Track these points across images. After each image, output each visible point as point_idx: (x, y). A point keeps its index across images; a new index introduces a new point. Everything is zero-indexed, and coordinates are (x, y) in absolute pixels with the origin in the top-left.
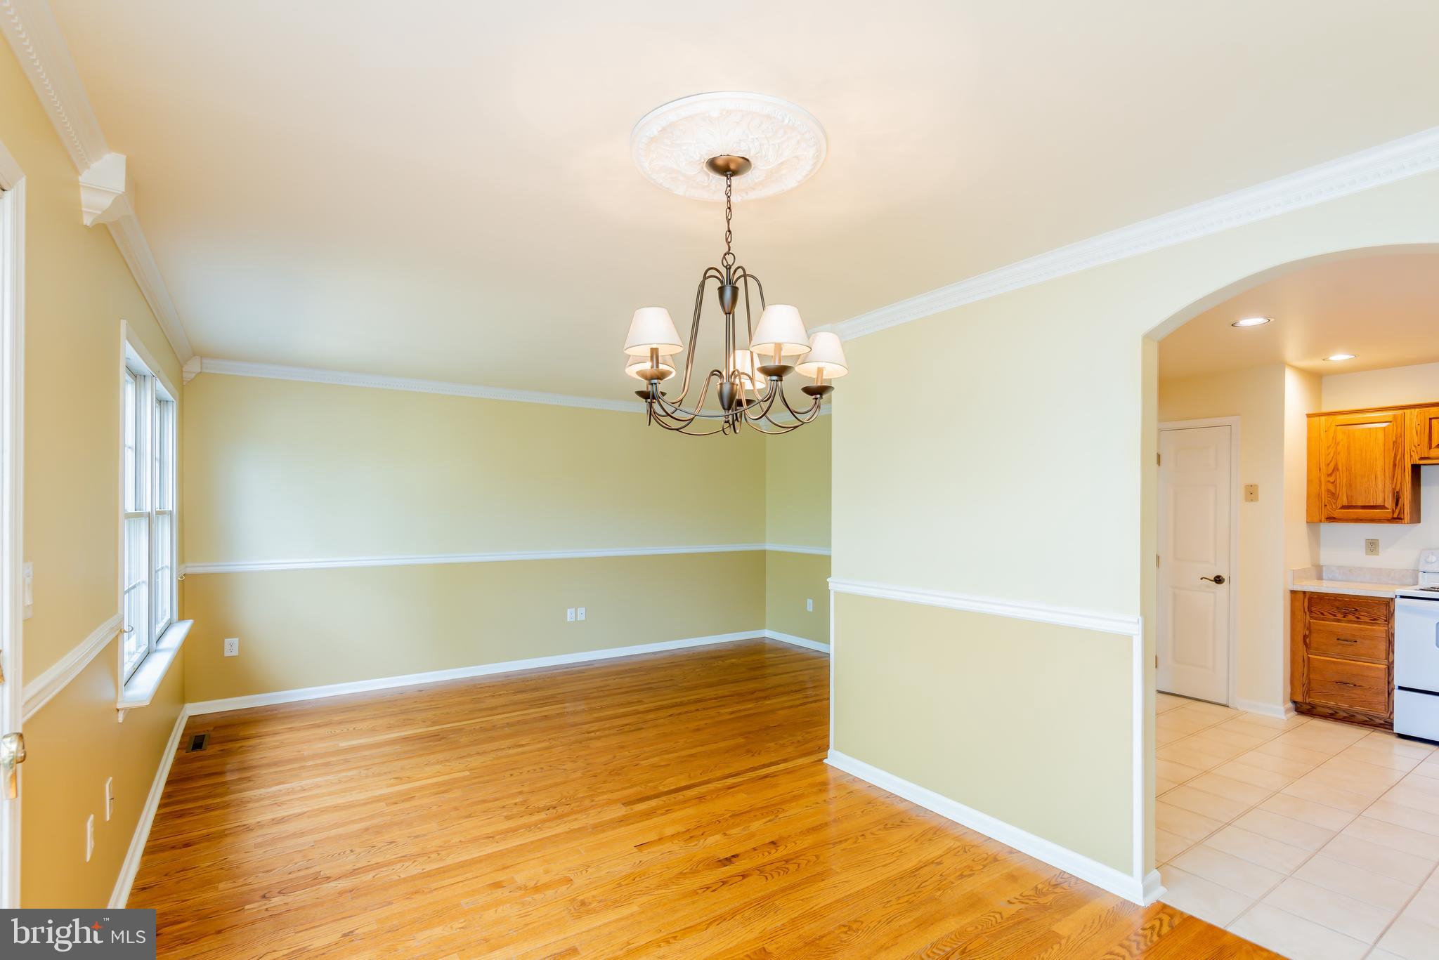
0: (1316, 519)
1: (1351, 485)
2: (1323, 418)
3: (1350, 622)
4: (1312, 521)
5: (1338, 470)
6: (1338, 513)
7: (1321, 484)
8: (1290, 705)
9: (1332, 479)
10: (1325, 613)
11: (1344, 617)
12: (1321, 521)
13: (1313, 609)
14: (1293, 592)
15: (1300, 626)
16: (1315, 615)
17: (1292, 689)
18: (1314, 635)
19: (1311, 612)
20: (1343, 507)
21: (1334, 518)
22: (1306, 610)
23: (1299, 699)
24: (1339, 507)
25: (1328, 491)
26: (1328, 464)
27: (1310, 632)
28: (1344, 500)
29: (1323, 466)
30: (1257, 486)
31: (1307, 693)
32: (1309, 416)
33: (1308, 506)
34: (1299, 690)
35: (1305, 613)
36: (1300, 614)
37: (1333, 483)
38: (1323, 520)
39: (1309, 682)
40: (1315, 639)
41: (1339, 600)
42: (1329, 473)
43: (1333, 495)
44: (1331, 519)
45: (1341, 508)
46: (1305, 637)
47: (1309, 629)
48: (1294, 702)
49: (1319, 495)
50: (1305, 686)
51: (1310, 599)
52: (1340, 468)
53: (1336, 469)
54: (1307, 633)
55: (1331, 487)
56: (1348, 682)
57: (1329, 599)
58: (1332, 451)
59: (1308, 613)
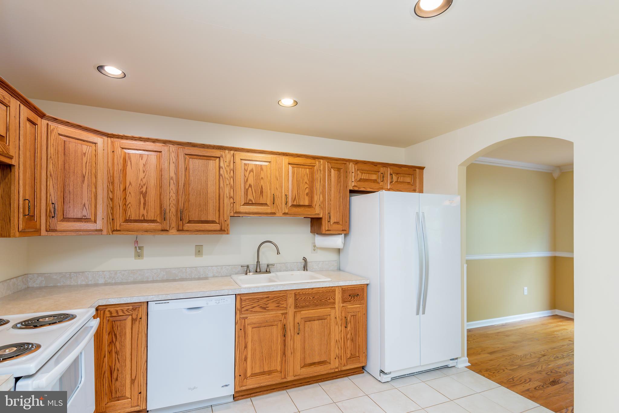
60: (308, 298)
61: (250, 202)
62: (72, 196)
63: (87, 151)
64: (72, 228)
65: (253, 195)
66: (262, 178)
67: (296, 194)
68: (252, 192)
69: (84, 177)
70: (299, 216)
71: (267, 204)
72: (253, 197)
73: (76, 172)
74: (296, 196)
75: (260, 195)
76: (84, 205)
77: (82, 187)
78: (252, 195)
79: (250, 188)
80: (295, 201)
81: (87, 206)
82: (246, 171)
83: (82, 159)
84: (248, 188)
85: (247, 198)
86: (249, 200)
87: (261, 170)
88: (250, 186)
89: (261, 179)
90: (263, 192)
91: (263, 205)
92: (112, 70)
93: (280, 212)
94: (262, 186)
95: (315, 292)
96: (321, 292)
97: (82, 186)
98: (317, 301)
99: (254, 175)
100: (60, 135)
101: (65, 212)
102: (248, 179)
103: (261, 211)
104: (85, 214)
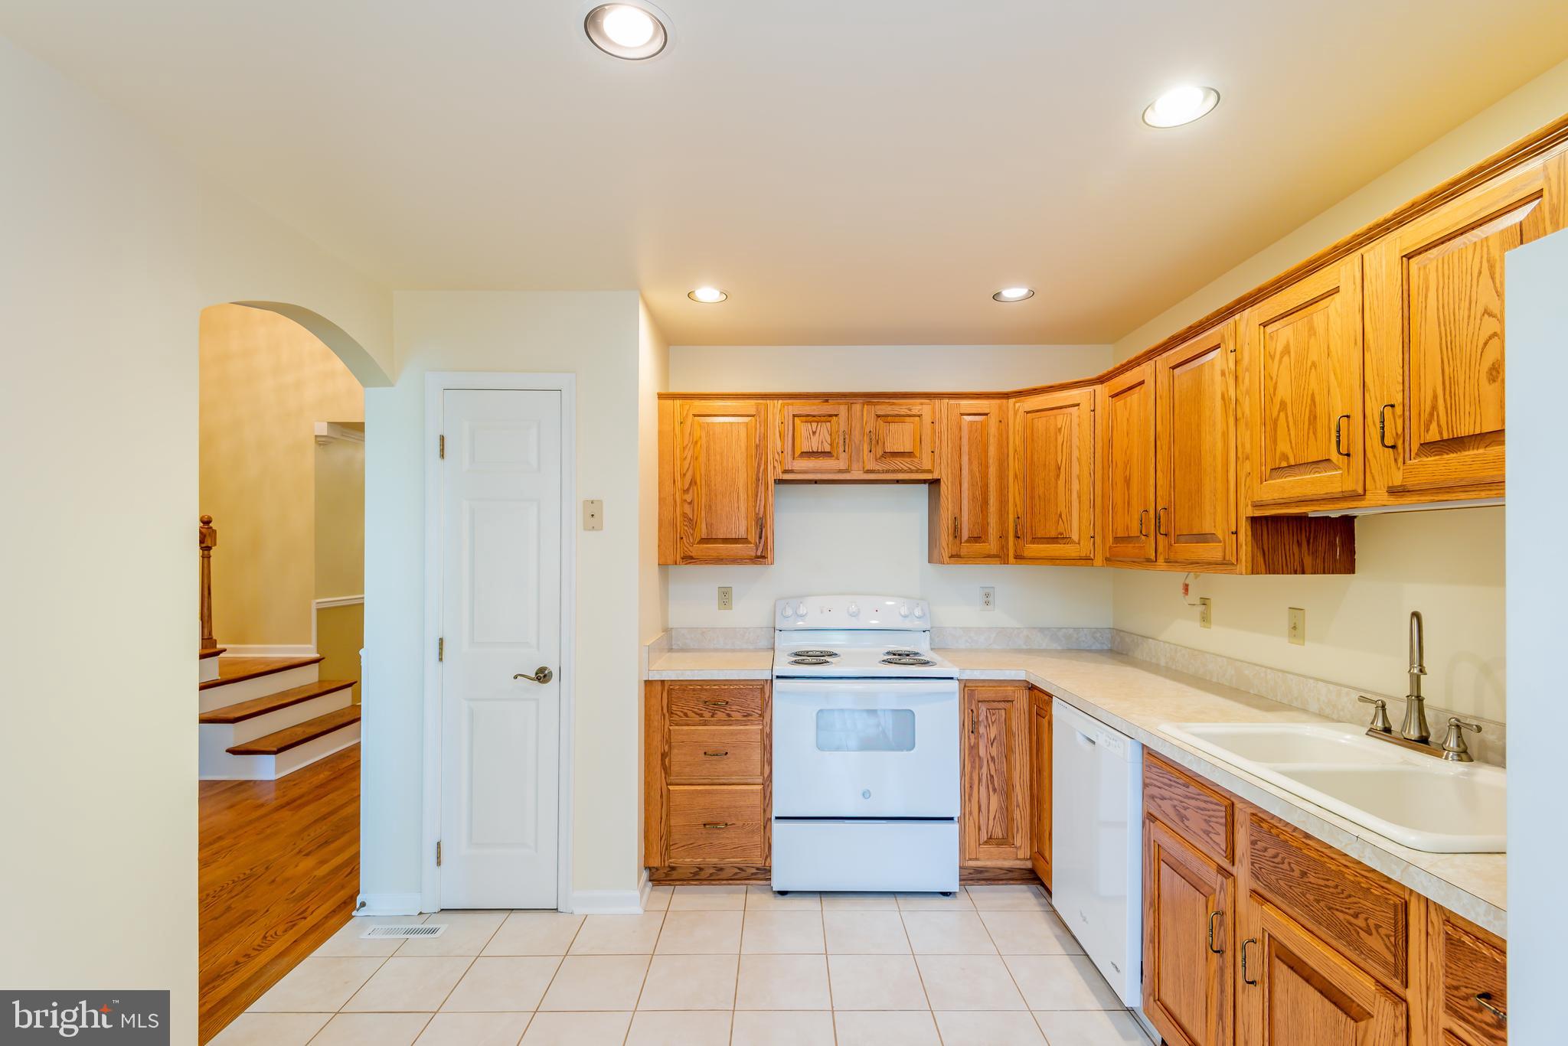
0: (670, 560)
1: (710, 506)
2: (678, 402)
3: (720, 723)
4: (663, 565)
5: (696, 483)
6: (696, 550)
7: (676, 506)
8: (645, 875)
9: (688, 497)
10: (690, 713)
11: (712, 716)
12: (676, 564)
13: (674, 708)
14: (648, 683)
15: (657, 738)
16: (675, 718)
17: (646, 848)
18: (675, 751)
19: (671, 713)
20: (703, 541)
21: (691, 558)
22: (665, 710)
23: (656, 862)
24: (698, 540)
25: (684, 515)
26: (684, 475)
27: (670, 747)
28: (703, 532)
29: (678, 477)
30: (601, 502)
31: (666, 849)
32: (661, 396)
33: (660, 540)
34: (656, 848)
35: (664, 715)
36: (656, 718)
37: (690, 503)
38: (678, 563)
39: (669, 833)
40: (677, 757)
41: (706, 690)
42: (686, 487)
43: (691, 522)
44: (688, 559)
45: (699, 543)
46: (664, 755)
47: (669, 742)
48: (648, 868)
49: (674, 519)
50: (663, 838)
51: (670, 691)
52: (698, 482)
53: (693, 482)
54: (666, 748)
55: (688, 509)
56: (718, 820)
57: (694, 690)
58: (689, 454)
59: (667, 715)
60: (1286, 866)
61: (1284, 464)
62: (1042, 503)
63: (1064, 425)
64: (1043, 554)
65: (1290, 435)
66: (1314, 364)
67: (1435, 392)
68: (1288, 426)
69: (1059, 469)
70: (1463, 496)
71: (1328, 460)
72: (1291, 443)
73: (1047, 463)
74: (1435, 397)
75: (1309, 429)
76: (1060, 516)
77: (1056, 487)
78: (1288, 438)
79: (1282, 415)
80: (1434, 426)
81: (1064, 516)
82: (1272, 357)
83: (1056, 439)
84: (1279, 415)
85: (1275, 449)
86: (1280, 459)
87: (1310, 336)
88: (1283, 405)
89: (1311, 369)
90: (1315, 417)
91: (1321, 465)
92: (1014, 293)
93: (1378, 486)
94: (1313, 394)
95: (1313, 854)
96: (1333, 867)
97: (1057, 483)
98: (1318, 901)
99: (1292, 365)
100: (1028, 412)
101: (1034, 528)
102: (1276, 383)
103: (1313, 492)
104: (1062, 531)
